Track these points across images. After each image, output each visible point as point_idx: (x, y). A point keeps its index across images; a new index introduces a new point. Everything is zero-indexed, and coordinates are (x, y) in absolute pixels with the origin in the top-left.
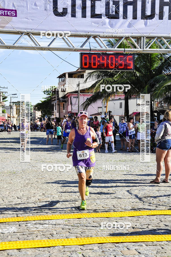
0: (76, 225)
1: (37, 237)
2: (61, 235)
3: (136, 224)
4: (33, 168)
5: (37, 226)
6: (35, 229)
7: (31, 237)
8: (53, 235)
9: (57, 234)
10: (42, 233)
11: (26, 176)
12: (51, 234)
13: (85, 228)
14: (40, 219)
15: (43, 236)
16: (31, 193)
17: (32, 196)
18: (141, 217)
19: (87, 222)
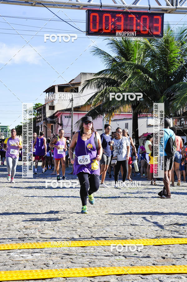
0: (80, 254)
1: (25, 267)
2: (60, 265)
3: (166, 254)
4: (14, 194)
5: (24, 255)
6: (22, 259)
7: (16, 268)
8: (48, 265)
9: (53, 263)
10: (32, 263)
11: (5, 202)
12: (45, 264)
13: (94, 257)
14: (27, 248)
15: (33, 266)
16: (13, 219)
17: (15, 223)
18: (171, 246)
19: (95, 250)
